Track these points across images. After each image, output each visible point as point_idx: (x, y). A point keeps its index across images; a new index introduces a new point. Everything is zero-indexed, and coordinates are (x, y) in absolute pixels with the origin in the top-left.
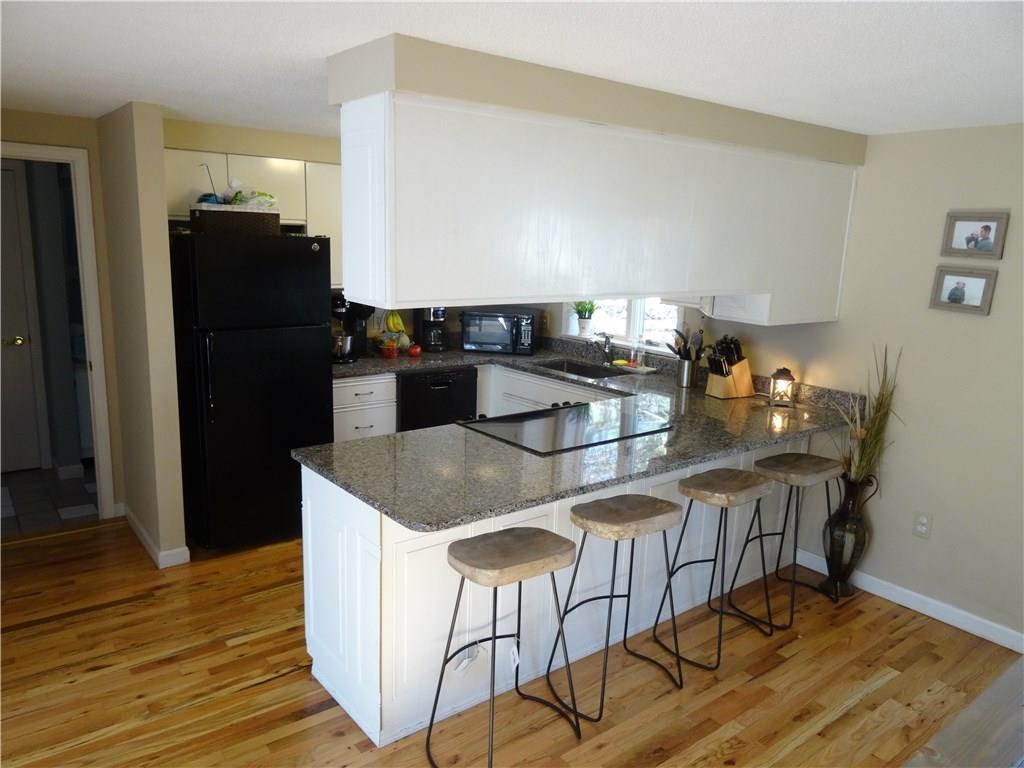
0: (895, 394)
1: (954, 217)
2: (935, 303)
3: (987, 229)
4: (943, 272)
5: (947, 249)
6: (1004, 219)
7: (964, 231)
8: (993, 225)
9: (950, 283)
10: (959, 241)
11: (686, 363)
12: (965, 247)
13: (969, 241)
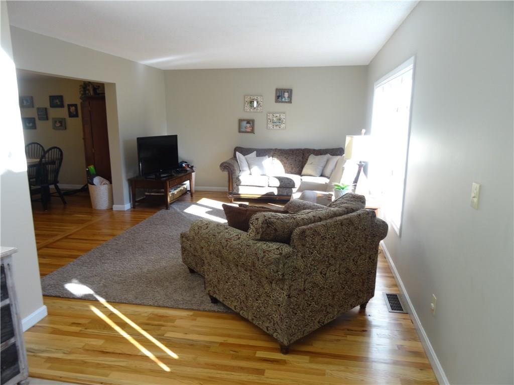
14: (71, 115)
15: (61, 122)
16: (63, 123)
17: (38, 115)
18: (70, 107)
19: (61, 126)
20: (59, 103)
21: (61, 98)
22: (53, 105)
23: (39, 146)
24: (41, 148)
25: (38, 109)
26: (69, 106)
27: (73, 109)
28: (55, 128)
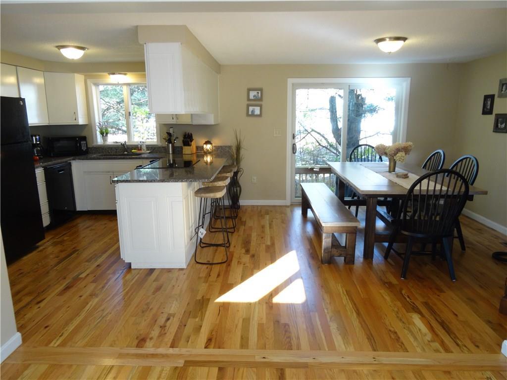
0: (241, 144)
1: (249, 90)
2: (248, 115)
3: (258, 93)
4: (248, 106)
5: (249, 99)
6: (261, 90)
7: (252, 94)
8: (260, 92)
9: (251, 108)
10: (251, 97)
11: (170, 145)
12: (253, 98)
13: (254, 96)
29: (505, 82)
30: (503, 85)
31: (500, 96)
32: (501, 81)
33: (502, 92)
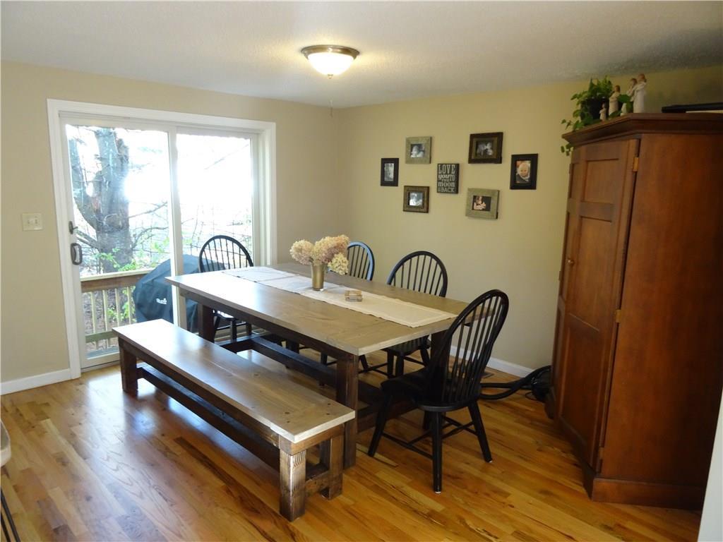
14: (516, 184)
15: (487, 200)
16: (493, 202)
17: (439, 181)
18: (518, 162)
19: (487, 209)
20: (490, 152)
21: (497, 139)
22: (476, 158)
23: (434, 262)
24: (439, 269)
25: (441, 166)
26: (516, 159)
27: (524, 167)
28: (471, 212)
29: (415, 143)
30: (412, 146)
31: (410, 161)
32: (408, 140)
33: (412, 156)
